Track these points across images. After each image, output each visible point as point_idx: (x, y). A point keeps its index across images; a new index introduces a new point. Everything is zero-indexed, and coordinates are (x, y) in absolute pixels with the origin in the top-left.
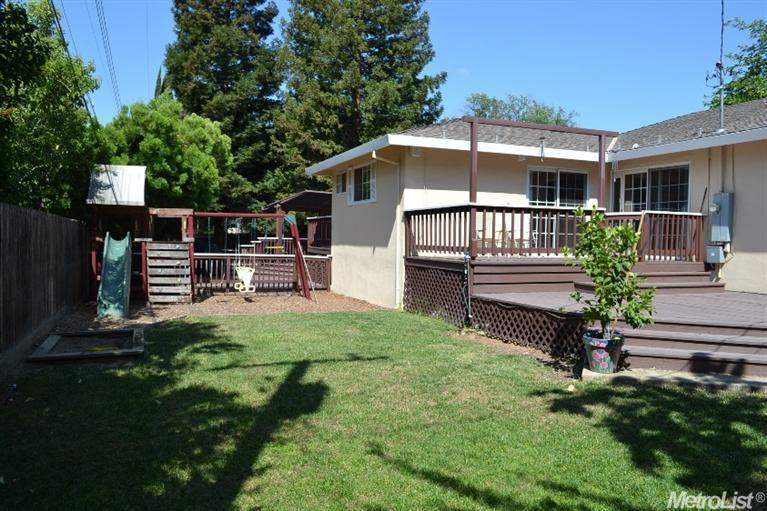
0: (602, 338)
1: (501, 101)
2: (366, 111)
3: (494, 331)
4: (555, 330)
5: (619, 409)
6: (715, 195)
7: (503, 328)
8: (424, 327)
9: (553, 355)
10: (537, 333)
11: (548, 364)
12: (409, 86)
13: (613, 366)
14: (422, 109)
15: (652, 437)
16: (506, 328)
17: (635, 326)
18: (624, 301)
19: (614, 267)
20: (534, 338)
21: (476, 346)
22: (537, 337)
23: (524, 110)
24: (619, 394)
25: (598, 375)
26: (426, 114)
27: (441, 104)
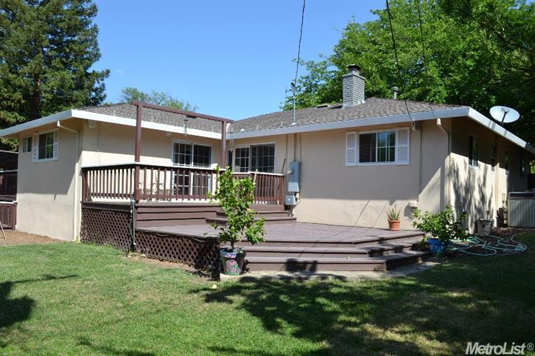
0: (232, 252)
1: (147, 95)
2: (45, 92)
3: (153, 253)
4: (197, 249)
5: (249, 297)
6: (291, 163)
7: (159, 251)
8: (100, 253)
9: (196, 267)
10: (185, 252)
11: (194, 273)
12: (81, 77)
13: (240, 270)
14: (91, 95)
15: (272, 311)
16: (162, 251)
17: (253, 243)
18: (245, 227)
19: (240, 206)
20: (182, 256)
21: (141, 265)
22: (185, 256)
23: (163, 103)
24: (246, 288)
25: (230, 277)
26: (93, 99)
27: (105, 92)
